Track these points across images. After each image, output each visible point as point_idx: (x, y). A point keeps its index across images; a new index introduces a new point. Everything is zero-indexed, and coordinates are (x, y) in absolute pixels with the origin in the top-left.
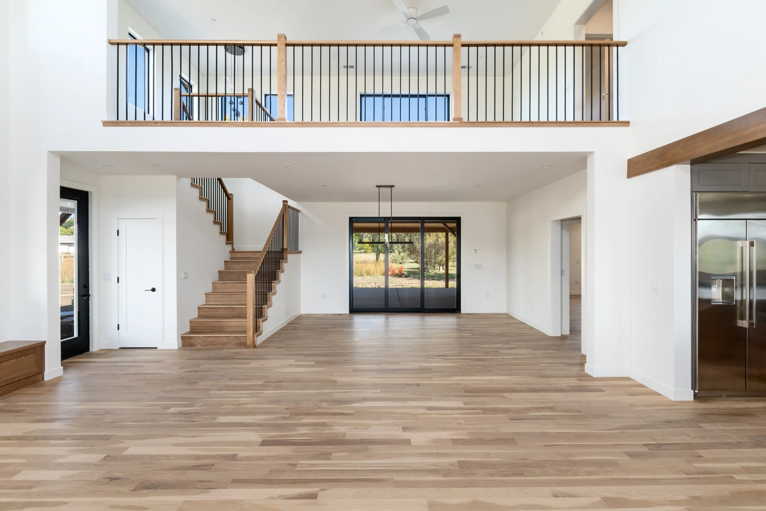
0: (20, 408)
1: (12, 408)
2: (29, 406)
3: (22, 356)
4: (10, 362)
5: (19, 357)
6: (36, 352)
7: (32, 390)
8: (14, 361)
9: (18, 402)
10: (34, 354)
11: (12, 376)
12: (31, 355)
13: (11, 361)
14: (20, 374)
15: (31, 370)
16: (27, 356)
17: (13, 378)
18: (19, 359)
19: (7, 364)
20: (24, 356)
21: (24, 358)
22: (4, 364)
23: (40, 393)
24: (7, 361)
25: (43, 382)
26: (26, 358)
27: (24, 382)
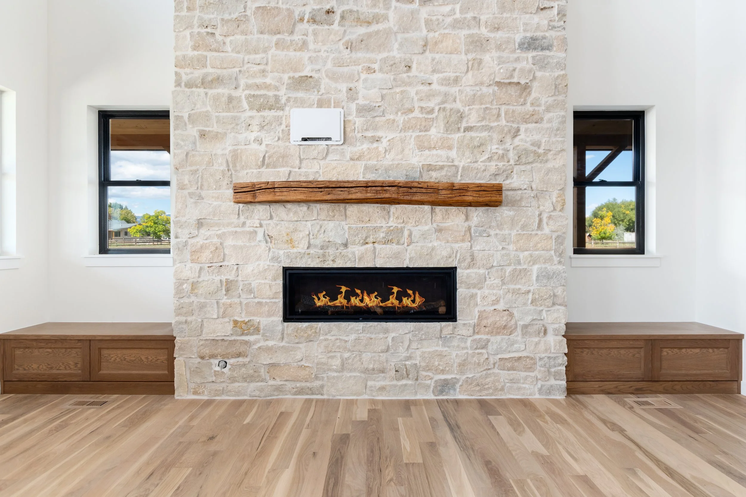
0: (699, 426)
1: (688, 420)
2: (710, 428)
3: (708, 348)
4: (691, 351)
5: (705, 348)
6: (729, 347)
7: (720, 403)
8: (697, 350)
9: (698, 414)
10: (726, 350)
11: (695, 372)
12: (721, 349)
13: (693, 350)
14: (706, 372)
15: (720, 371)
16: (715, 350)
17: (696, 375)
18: (704, 350)
19: (688, 353)
20: (712, 348)
21: (711, 350)
22: (684, 350)
23: (732, 414)
24: (689, 348)
25: (738, 396)
26: (714, 351)
27: (710, 385)
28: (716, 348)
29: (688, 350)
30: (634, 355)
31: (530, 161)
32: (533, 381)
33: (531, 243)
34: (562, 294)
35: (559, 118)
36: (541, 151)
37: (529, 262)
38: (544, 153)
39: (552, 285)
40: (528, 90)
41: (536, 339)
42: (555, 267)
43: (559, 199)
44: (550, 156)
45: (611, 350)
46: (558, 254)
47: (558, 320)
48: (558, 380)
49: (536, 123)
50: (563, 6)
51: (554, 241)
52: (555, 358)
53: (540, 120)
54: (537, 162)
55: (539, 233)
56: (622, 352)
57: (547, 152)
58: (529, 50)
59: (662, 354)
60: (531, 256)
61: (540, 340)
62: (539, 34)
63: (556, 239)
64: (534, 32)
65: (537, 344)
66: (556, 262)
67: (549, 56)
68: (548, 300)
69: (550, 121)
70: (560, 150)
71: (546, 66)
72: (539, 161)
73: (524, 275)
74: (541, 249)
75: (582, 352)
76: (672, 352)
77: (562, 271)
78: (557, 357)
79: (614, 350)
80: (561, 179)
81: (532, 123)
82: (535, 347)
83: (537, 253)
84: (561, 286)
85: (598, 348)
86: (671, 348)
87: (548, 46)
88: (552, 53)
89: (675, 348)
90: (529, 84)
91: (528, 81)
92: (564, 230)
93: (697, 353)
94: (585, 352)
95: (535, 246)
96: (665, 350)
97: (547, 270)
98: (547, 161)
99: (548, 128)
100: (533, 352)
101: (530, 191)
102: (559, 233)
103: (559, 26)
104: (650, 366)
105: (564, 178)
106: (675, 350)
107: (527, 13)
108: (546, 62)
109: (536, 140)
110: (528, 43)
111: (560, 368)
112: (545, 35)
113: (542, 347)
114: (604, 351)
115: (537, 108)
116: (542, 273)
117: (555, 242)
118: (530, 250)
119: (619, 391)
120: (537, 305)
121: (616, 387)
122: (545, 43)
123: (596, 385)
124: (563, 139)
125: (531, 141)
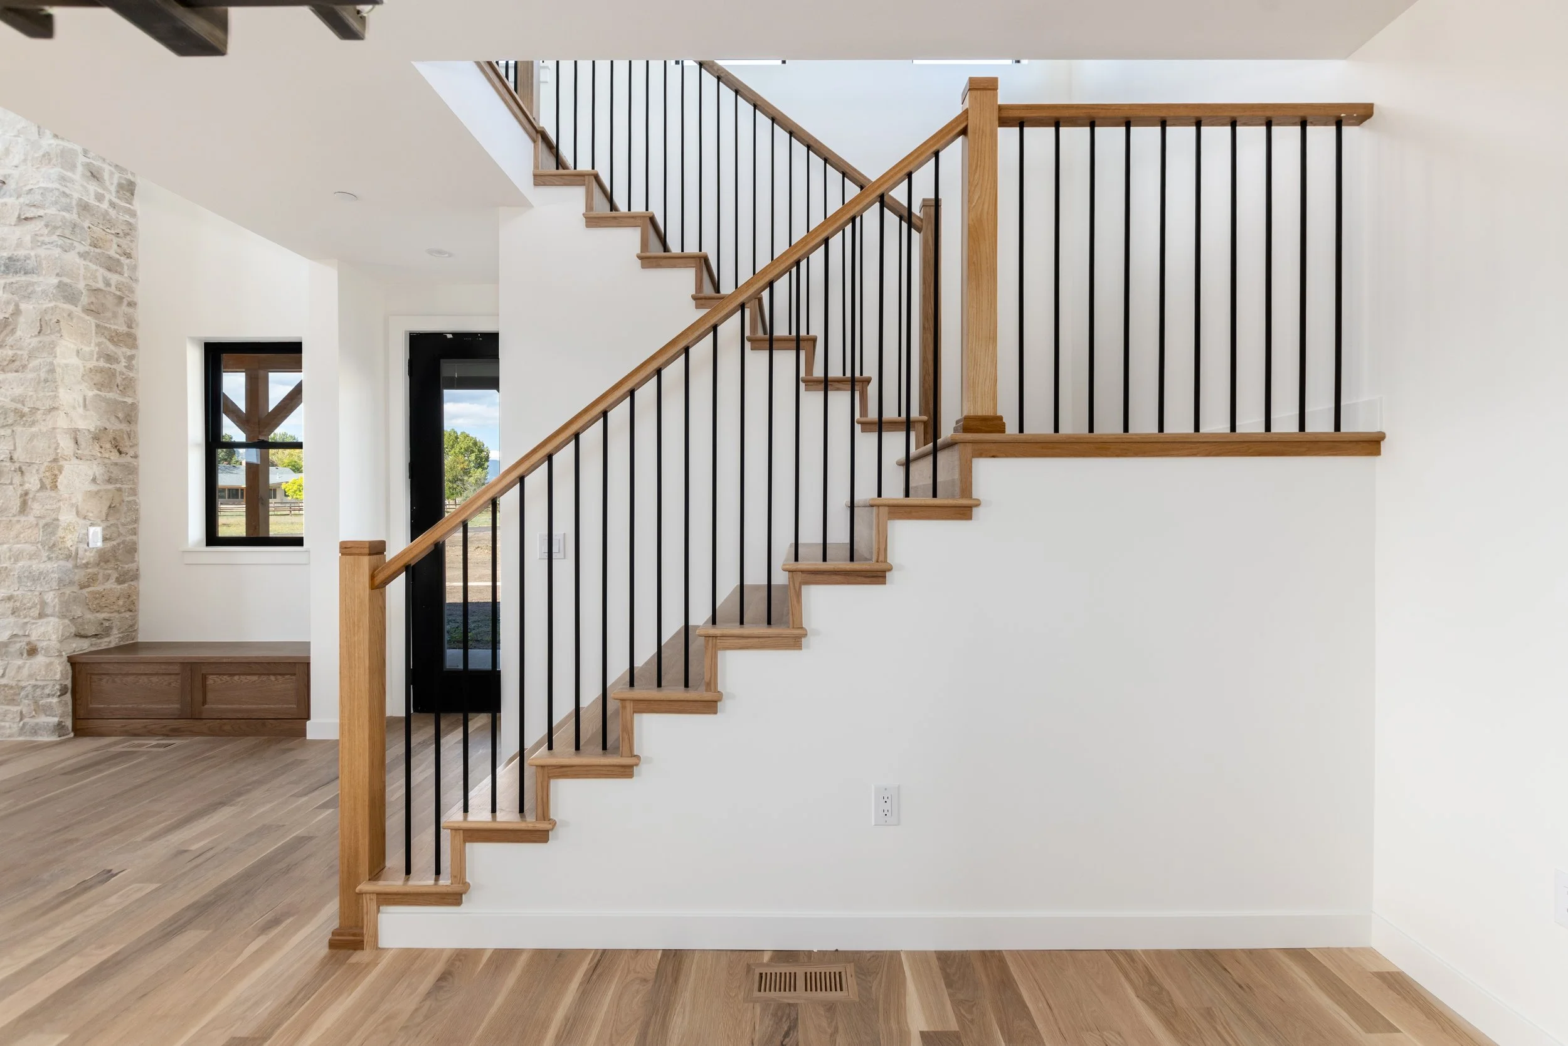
3: (269, 675)
4: (246, 679)
6: (295, 674)
8: (254, 678)
11: (250, 707)
12: (287, 677)
13: (249, 677)
14: (266, 706)
15: (284, 706)
16: (279, 677)
17: (251, 711)
18: (264, 678)
19: (242, 681)
21: (272, 678)
22: (236, 678)
24: (243, 674)
25: (303, 740)
27: (272, 724)
28: (280, 674)
29: (243, 677)
30: (170, 684)
31: (9, 423)
32: (14, 718)
33: (11, 533)
34: (52, 601)
35: (47, 365)
36: (26, 410)
37: (10, 558)
38: (30, 411)
39: (39, 589)
40: (11, 327)
41: (20, 662)
42: (42, 566)
43: (47, 474)
44: (39, 415)
45: (139, 677)
46: (46, 547)
47: (47, 636)
48: (49, 716)
49: (17, 371)
50: (53, 215)
51: (41, 530)
52: (43, 688)
53: (21, 368)
54: (19, 424)
55: (23, 519)
56: (155, 679)
57: (34, 411)
58: (8, 274)
59: (208, 683)
60: (10, 550)
61: (25, 663)
62: (21, 253)
63: (43, 527)
64: (15, 250)
65: (20, 668)
66: (44, 559)
67: (36, 282)
68: (33, 610)
69: (37, 369)
70: (48, 407)
71: (31, 296)
72: (22, 423)
73: (7, 576)
74: (23, 541)
75: (101, 680)
76: (221, 680)
77: (51, 571)
78: (47, 685)
79: (143, 677)
80: (49, 447)
81: (11, 371)
82: (18, 672)
83: (19, 546)
84: (51, 590)
85: (121, 674)
86: (220, 674)
87: (33, 269)
88: (41, 279)
89: (224, 674)
90: (11, 319)
91: (7, 316)
92: (54, 516)
93: (255, 681)
94: (105, 680)
95: (17, 537)
96: (211, 677)
97: (31, 568)
98: (33, 423)
99: (32, 379)
100: (13, 678)
101: (8, 464)
102: (48, 520)
103: (50, 242)
104: (189, 698)
105: (53, 446)
106: (225, 677)
107: (5, 225)
108: (29, 291)
109: (17, 395)
110: (4, 264)
111: (49, 700)
112: (29, 254)
113: (25, 672)
114: (130, 679)
115: (19, 352)
116: (24, 573)
117: (43, 531)
118: (8, 542)
119: (149, 732)
120: (19, 616)
121: (145, 727)
122: (31, 264)
123: (117, 724)
124: (53, 393)
125: (10, 395)
